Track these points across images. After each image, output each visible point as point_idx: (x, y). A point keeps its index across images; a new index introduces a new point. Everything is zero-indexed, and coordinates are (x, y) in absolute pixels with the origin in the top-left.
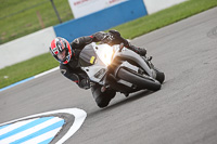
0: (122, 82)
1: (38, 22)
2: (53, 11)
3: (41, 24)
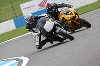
3: (8, 18)
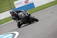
2: (10, 6)
3: (7, 9)
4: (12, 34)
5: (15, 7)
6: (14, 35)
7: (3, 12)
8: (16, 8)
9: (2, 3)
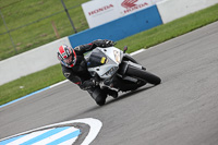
0: (128, 78)
1: (53, 32)
2: (67, 21)
4: (77, 126)
5: (87, 25)
6: (85, 130)
7: (42, 43)
8: (92, 26)
9: (36, 8)
